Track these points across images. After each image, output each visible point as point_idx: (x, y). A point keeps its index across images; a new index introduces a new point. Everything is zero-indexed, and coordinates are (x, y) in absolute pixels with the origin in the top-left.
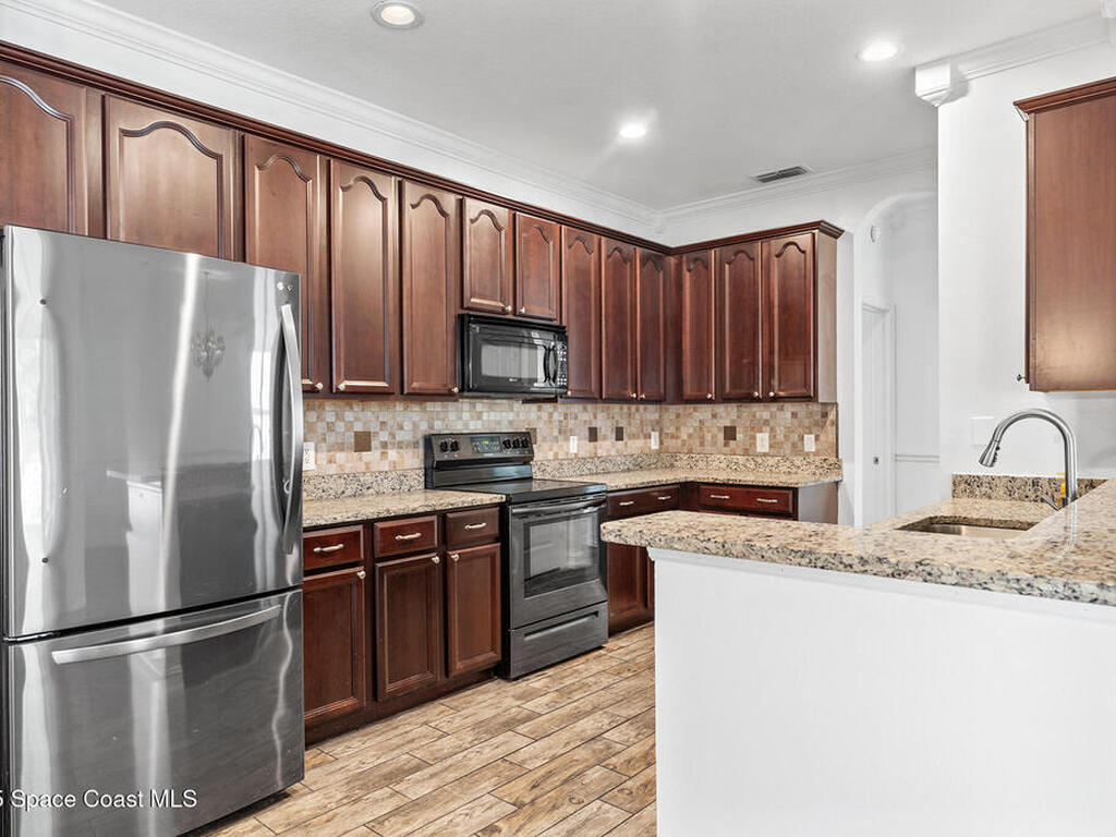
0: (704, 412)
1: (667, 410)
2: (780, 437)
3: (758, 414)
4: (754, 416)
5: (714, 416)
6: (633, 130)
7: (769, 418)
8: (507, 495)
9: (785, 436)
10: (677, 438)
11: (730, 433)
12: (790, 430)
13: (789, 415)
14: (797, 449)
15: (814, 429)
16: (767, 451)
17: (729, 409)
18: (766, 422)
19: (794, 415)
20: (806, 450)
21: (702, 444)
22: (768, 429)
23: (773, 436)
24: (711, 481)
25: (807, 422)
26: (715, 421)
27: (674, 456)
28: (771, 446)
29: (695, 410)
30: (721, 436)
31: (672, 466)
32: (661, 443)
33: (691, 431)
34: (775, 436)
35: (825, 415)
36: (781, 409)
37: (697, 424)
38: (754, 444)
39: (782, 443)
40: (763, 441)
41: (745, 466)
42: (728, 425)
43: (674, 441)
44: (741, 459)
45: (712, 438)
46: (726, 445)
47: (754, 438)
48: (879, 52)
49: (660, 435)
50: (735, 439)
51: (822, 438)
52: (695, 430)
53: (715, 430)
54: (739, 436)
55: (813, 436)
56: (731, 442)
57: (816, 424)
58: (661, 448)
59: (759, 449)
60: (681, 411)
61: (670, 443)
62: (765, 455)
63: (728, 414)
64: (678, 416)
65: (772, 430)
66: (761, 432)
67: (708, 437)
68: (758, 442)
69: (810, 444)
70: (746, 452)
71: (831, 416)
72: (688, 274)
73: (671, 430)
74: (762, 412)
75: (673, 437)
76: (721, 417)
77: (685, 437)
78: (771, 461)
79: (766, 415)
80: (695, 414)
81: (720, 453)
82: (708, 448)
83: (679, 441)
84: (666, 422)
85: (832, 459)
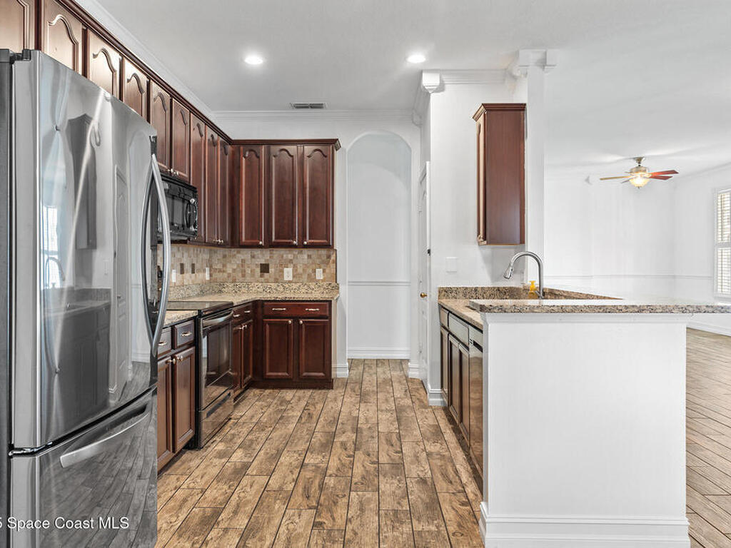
0: (245, 254)
1: (215, 252)
2: (300, 270)
3: (285, 256)
4: (282, 257)
5: (253, 257)
6: (254, 60)
7: (292, 258)
8: (199, 311)
9: (303, 270)
10: (224, 271)
11: (265, 268)
12: (306, 266)
13: (306, 257)
14: (312, 278)
15: (322, 266)
16: (291, 279)
17: (264, 252)
18: (291, 261)
19: (309, 257)
20: (317, 278)
21: (244, 276)
22: (292, 265)
23: (295, 270)
24: (273, 299)
25: (318, 261)
26: (253, 260)
27: (222, 284)
28: (294, 277)
29: (238, 252)
30: (258, 270)
31: (220, 291)
32: (211, 275)
33: (235, 267)
34: (296, 270)
35: (329, 257)
36: (301, 252)
37: (239, 262)
38: (282, 276)
39: (301, 274)
40: (288, 273)
41: (277, 290)
42: (264, 263)
43: (221, 274)
44: (274, 285)
45: (251, 271)
46: (261, 276)
47: (282, 271)
48: (416, 58)
49: (210, 270)
50: (268, 272)
51: (327, 271)
52: (238, 266)
53: (254, 267)
54: (272, 270)
55: (321, 270)
56: (266, 274)
57: (323, 262)
58: (211, 279)
59: (286, 279)
60: (227, 253)
61: (217, 275)
62: (290, 282)
63: (263, 256)
64: (225, 256)
65: (295, 266)
66: (287, 267)
67: (248, 271)
68: (285, 275)
69: (319, 274)
70: (276, 281)
71: (333, 258)
72: (244, 159)
73: (219, 266)
74: (288, 254)
75: (220, 271)
76: (258, 258)
77: (230, 271)
78: (295, 286)
79: (290, 256)
80: (238, 255)
81: (258, 281)
82: (248, 279)
83: (225, 275)
84: (215, 261)
85: (334, 284)
